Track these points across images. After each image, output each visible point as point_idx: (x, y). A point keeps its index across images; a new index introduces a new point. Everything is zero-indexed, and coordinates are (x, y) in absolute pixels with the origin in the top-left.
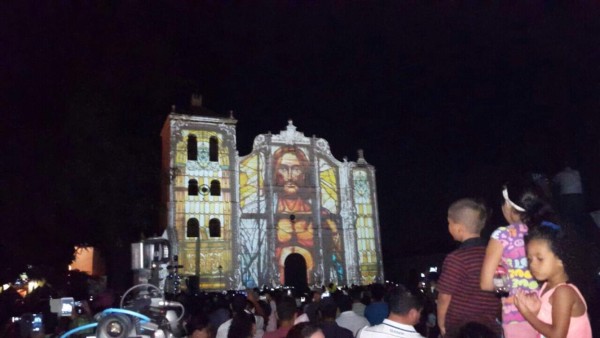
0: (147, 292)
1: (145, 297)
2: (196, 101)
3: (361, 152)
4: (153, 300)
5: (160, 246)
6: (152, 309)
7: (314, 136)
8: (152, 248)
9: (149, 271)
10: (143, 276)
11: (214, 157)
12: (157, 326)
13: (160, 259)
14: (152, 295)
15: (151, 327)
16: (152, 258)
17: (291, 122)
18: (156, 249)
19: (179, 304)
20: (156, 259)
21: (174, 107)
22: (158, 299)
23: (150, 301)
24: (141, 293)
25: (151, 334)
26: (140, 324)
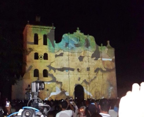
0: (37, 101)
1: (36, 102)
2: (38, 19)
3: (108, 42)
4: (39, 104)
5: (41, 84)
6: (39, 107)
7: (88, 35)
8: (39, 84)
9: (38, 93)
10: (35, 95)
11: (45, 43)
12: (41, 113)
13: (41, 88)
14: (39, 102)
15: (40, 113)
16: (38, 88)
17: (78, 28)
18: (40, 85)
19: (49, 106)
20: (40, 89)
21: (28, 21)
22: (41, 103)
23: (38, 104)
24: (35, 101)
25: (40, 116)
26: (35, 113)
